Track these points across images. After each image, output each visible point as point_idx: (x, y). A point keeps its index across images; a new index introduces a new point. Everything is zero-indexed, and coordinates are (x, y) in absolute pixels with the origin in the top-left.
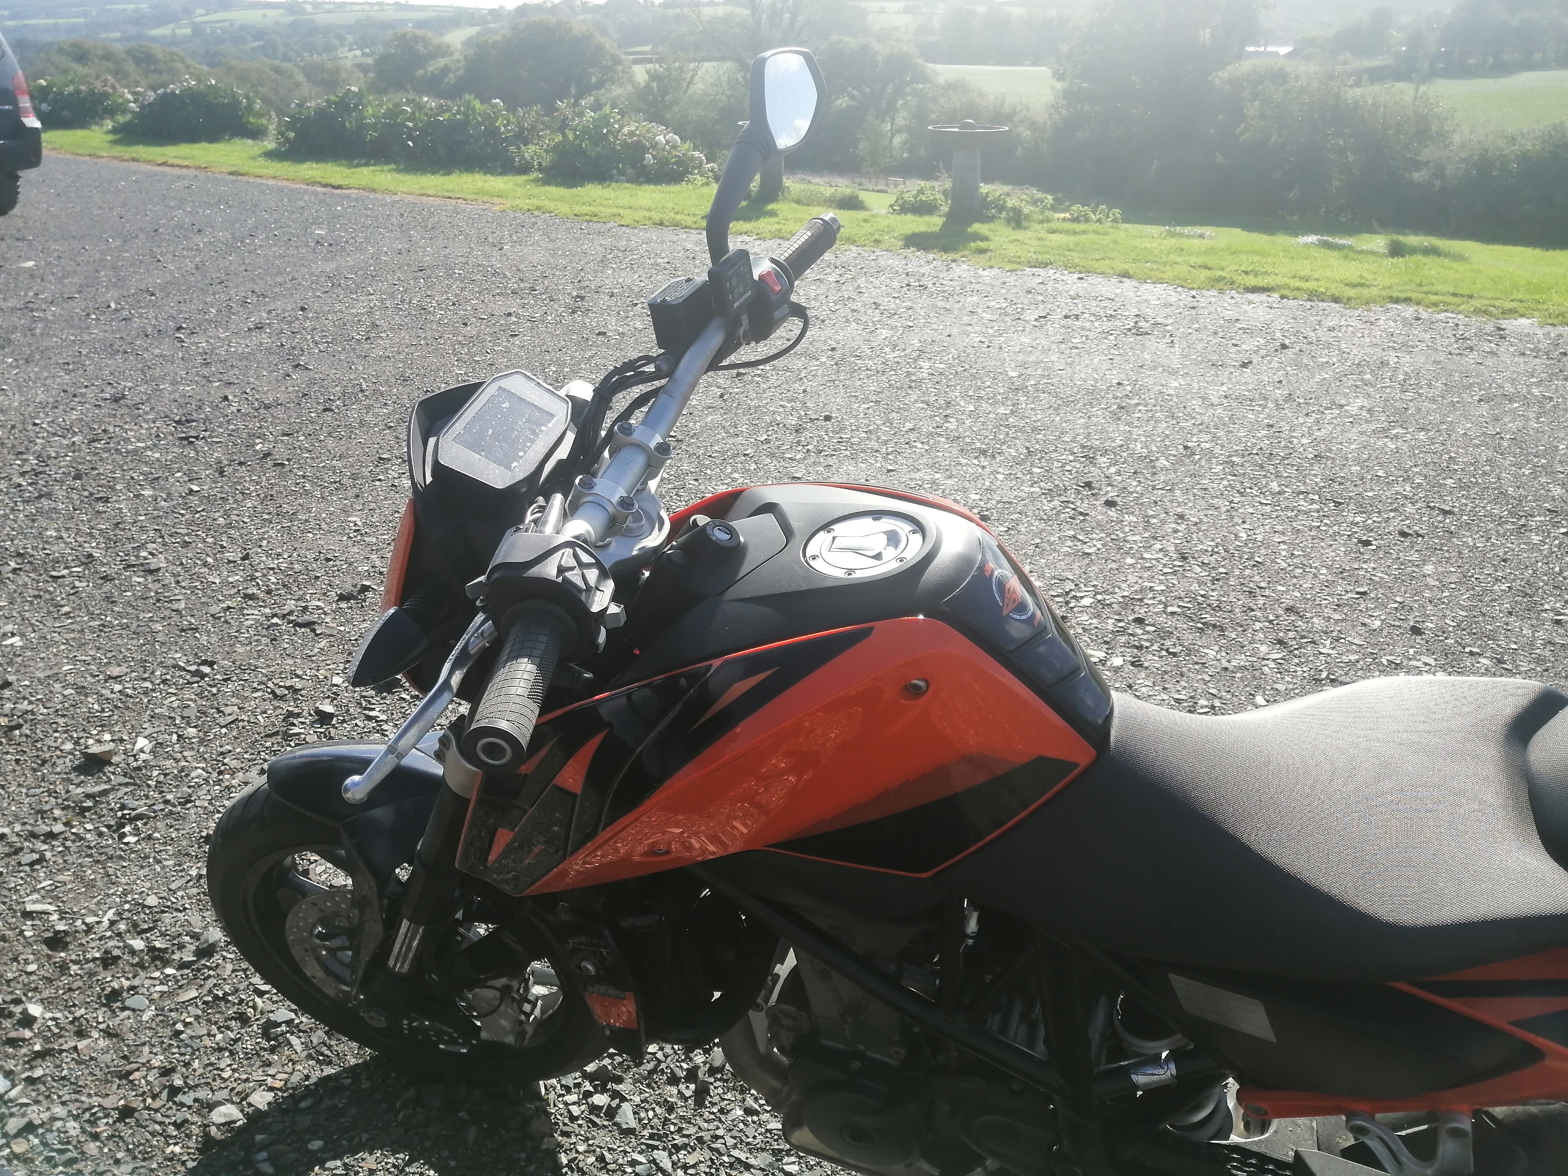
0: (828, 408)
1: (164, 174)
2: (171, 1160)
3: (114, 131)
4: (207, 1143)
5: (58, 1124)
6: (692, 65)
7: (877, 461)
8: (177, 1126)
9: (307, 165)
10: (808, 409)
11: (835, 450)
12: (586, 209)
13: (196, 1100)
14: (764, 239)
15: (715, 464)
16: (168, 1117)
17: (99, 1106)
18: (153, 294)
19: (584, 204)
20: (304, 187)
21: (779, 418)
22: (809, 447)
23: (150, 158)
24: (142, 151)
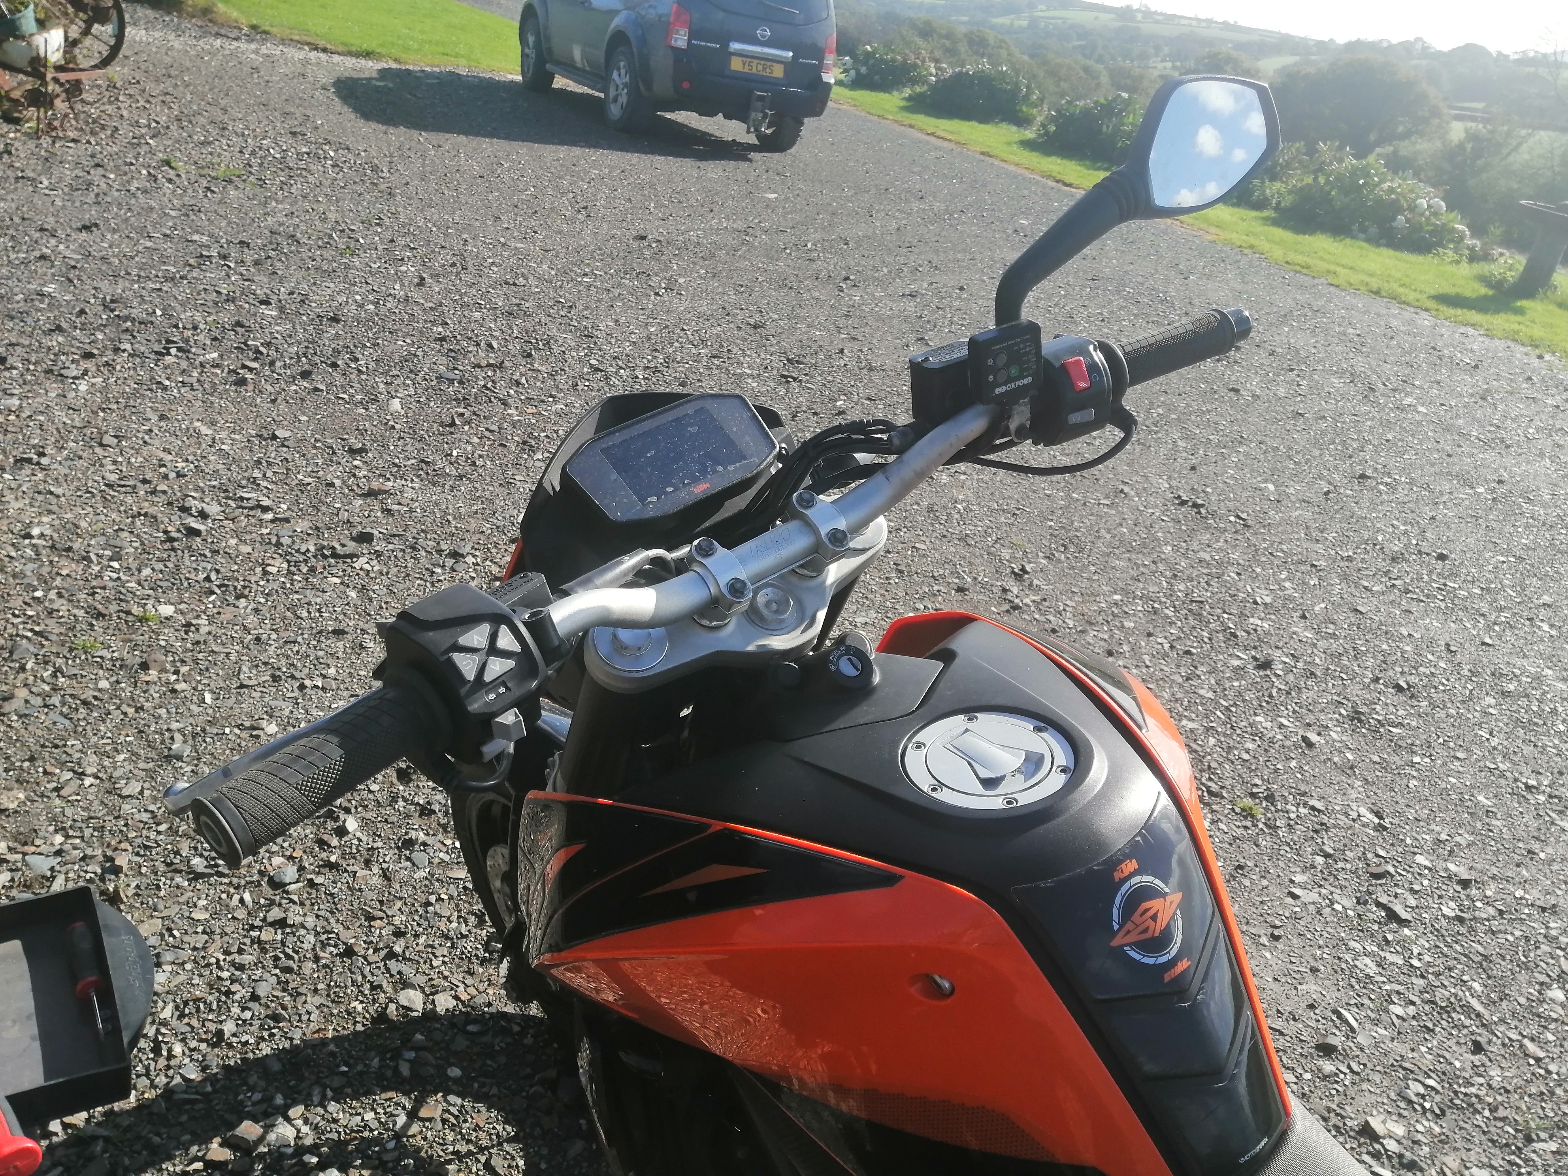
0: (1451, 546)
1: (928, 143)
2: (349, 1014)
3: (909, 99)
4: (381, 1017)
5: (302, 932)
6: (1524, 132)
7: (1474, 627)
8: (374, 988)
9: (1053, 159)
10: (1425, 539)
11: (1428, 596)
12: (1300, 259)
13: (400, 973)
14: (1492, 337)
15: (1272, 564)
16: (373, 974)
17: (337, 934)
18: (847, 244)
19: (1302, 253)
20: (1039, 178)
21: (1380, 538)
22: (1397, 582)
23: (924, 127)
24: (922, 120)
